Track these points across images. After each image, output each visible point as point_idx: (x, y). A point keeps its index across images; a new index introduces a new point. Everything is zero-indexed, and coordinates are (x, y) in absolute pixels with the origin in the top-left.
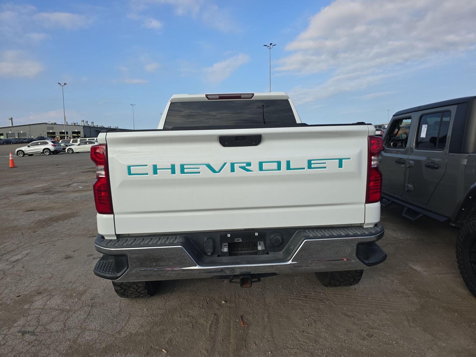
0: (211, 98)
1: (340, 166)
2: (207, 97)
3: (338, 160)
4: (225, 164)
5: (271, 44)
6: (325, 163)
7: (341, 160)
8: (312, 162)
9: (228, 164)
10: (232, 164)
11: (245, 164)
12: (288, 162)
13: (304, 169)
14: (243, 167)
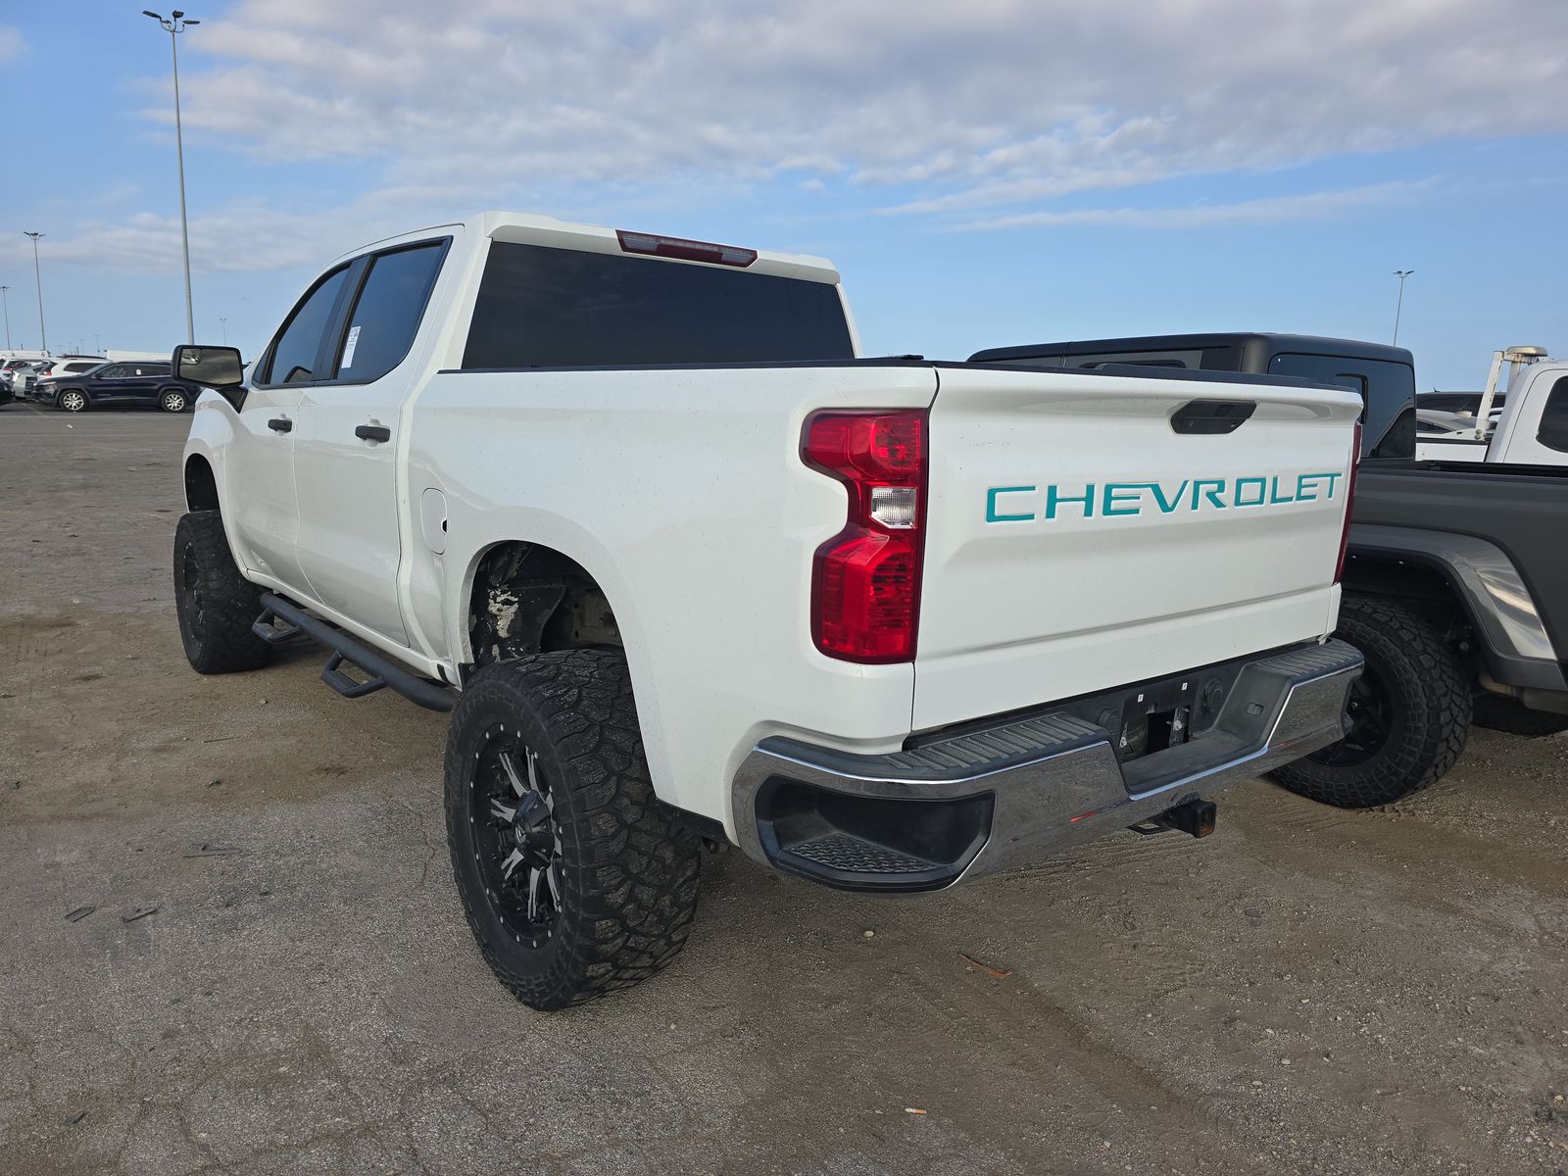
0: (636, 247)
1: (1331, 492)
2: (621, 241)
4: (1186, 482)
5: (177, 15)
6: (1316, 485)
9: (1190, 486)
10: (1197, 484)
11: (1216, 485)
12: (1275, 480)
13: (1290, 499)
14: (1211, 495)
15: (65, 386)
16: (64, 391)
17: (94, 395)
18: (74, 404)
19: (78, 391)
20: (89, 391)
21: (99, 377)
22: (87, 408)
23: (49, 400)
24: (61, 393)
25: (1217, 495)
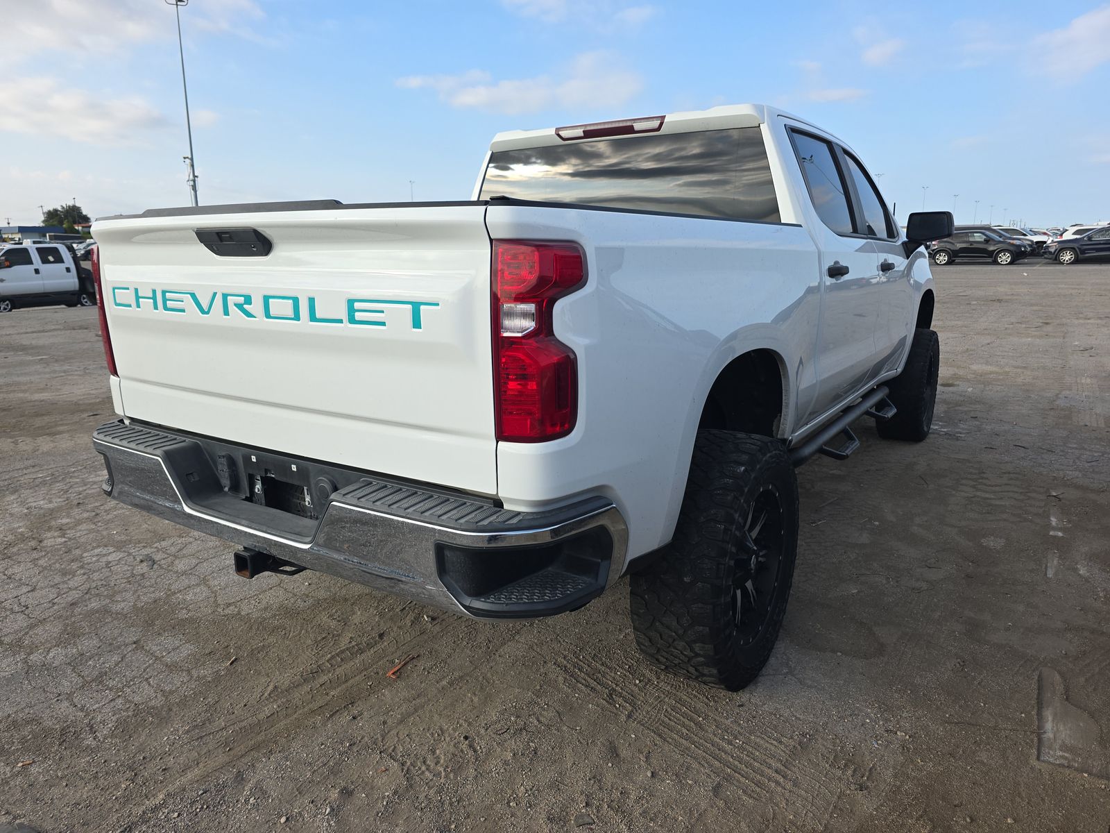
0: (568, 137)
1: (417, 324)
2: (559, 135)
3: (410, 307)
4: (215, 294)
6: (383, 312)
7: (416, 306)
8: (357, 305)
9: (219, 298)
10: (225, 296)
11: (243, 298)
12: (312, 301)
13: (341, 321)
14: (239, 306)
15: (1065, 246)
16: (1062, 250)
17: (1083, 252)
18: (1067, 259)
19: (1072, 249)
20: (1079, 249)
21: (1090, 238)
22: (1077, 261)
23: (1050, 256)
24: (1059, 251)
25: (245, 306)
